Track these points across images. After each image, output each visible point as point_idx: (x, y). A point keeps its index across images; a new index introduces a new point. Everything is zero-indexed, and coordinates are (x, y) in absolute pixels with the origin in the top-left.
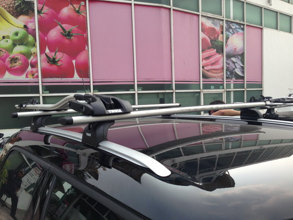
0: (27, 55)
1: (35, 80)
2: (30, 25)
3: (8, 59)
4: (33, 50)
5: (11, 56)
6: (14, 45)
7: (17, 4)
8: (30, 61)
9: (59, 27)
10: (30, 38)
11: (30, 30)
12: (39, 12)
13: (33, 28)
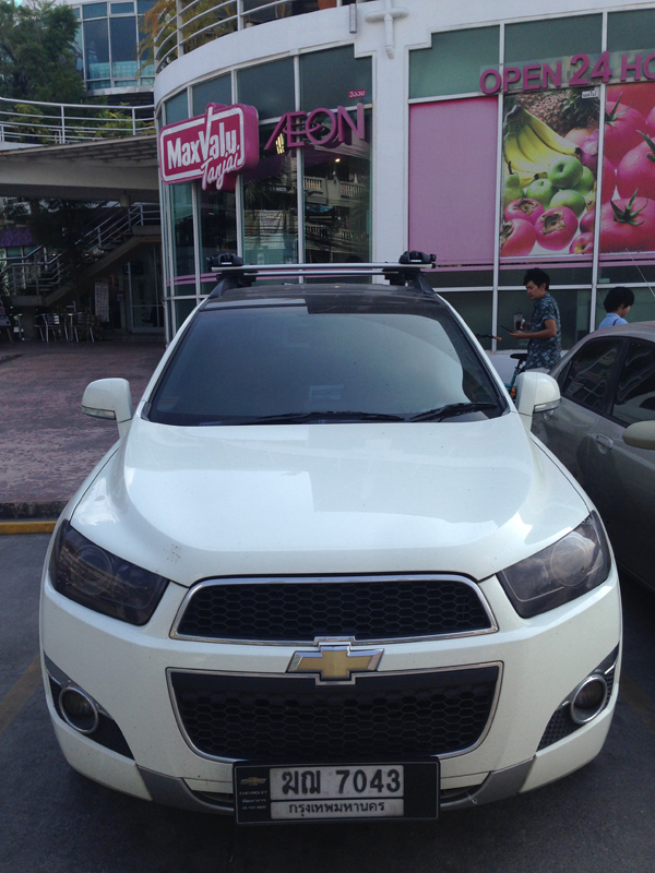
0: (576, 208)
1: (586, 257)
2: (589, 148)
3: (541, 218)
4: (588, 197)
5: (547, 211)
6: (555, 190)
7: (566, 108)
8: (579, 220)
9: (645, 145)
10: (586, 173)
11: (587, 157)
12: (608, 118)
13: (593, 152)
